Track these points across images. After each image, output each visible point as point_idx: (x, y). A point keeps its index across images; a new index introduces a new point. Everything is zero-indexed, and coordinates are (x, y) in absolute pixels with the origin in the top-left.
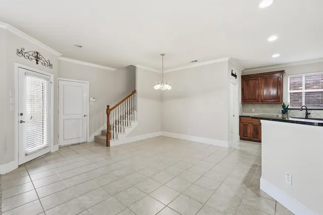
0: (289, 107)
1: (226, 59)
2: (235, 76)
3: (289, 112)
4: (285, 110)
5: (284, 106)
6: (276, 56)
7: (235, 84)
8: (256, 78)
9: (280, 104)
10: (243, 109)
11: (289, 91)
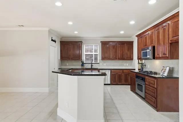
0: (85, 62)
1: (47, 29)
2: (55, 41)
3: (85, 65)
4: (83, 64)
5: (82, 62)
6: (76, 32)
7: (55, 47)
8: (68, 44)
9: (80, 60)
10: (61, 64)
11: (85, 53)
